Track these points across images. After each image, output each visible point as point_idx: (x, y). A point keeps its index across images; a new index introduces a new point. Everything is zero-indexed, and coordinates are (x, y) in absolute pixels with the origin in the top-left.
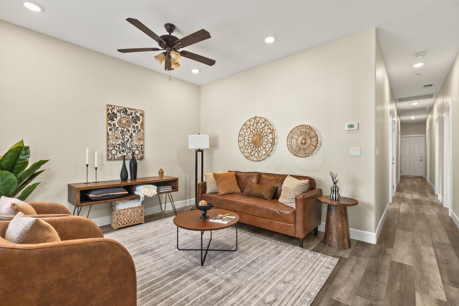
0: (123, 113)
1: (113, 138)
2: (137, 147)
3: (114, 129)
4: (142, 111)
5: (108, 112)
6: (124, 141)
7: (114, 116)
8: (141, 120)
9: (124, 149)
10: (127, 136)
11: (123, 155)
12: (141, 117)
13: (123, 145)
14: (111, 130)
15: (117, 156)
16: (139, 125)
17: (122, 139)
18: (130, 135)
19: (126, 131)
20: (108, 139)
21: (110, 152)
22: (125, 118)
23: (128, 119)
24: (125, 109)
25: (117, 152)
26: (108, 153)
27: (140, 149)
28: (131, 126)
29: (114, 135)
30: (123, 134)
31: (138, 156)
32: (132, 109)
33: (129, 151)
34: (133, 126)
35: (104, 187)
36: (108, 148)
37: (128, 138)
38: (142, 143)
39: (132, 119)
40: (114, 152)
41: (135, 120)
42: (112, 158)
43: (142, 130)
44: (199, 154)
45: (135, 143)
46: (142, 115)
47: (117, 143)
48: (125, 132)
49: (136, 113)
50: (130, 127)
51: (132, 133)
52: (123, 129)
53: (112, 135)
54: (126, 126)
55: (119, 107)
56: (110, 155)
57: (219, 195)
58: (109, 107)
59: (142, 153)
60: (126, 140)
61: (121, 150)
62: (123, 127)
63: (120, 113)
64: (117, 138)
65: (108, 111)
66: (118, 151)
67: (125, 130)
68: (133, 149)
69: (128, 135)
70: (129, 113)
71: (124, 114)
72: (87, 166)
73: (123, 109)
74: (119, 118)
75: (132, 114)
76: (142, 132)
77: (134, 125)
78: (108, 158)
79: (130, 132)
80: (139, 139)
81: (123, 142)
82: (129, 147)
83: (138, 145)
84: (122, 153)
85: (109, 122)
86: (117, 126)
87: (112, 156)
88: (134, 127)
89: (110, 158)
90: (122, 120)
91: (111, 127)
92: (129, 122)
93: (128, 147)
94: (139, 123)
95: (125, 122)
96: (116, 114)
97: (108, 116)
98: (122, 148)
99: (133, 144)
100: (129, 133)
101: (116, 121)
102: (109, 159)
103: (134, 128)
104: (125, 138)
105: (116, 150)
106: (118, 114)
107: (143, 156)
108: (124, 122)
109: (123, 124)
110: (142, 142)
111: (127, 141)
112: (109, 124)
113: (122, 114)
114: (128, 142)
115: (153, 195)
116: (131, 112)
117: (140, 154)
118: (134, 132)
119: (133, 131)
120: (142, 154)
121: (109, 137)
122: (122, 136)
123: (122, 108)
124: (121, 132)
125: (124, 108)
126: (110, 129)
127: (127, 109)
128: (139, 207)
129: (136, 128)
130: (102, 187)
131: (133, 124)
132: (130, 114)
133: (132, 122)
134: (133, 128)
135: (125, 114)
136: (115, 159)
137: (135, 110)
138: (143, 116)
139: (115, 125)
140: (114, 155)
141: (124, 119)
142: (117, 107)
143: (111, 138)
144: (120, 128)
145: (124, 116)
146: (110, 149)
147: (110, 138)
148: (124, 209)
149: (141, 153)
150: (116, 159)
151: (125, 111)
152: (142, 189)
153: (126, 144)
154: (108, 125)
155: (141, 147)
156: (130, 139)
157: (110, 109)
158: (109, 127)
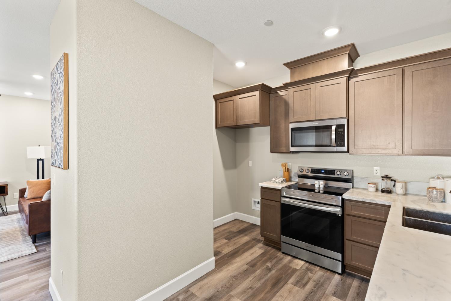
44: (41, 162)
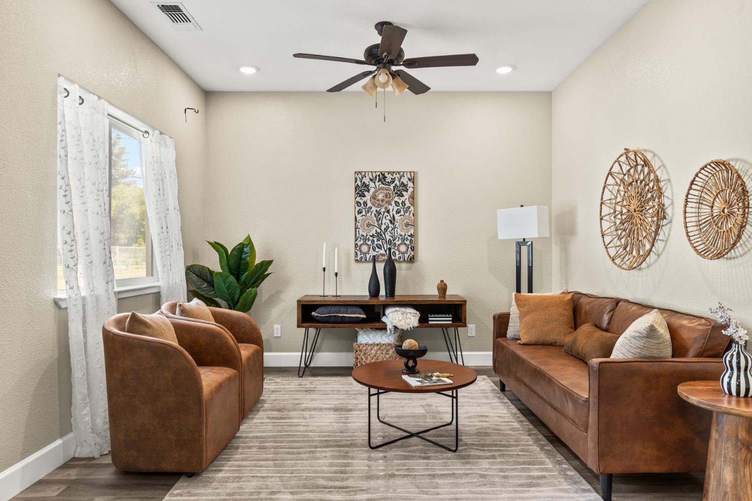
0: (378, 182)
1: (362, 226)
2: (404, 240)
3: (365, 210)
4: (412, 174)
5: (356, 184)
6: (380, 229)
7: (364, 189)
8: (410, 190)
9: (381, 244)
10: (386, 221)
11: (379, 253)
12: (410, 184)
13: (379, 235)
14: (360, 212)
15: (370, 254)
16: (406, 199)
17: (377, 226)
18: (390, 218)
19: (384, 212)
20: (356, 228)
21: (359, 249)
22: (383, 189)
23: (388, 192)
24: (382, 174)
25: (370, 248)
26: (356, 251)
27: (408, 242)
28: (393, 203)
29: (365, 221)
30: (380, 218)
31: (405, 255)
32: (394, 172)
33: (389, 246)
34: (396, 202)
35: (331, 303)
36: (356, 242)
37: (387, 225)
38: (412, 231)
39: (394, 191)
40: (365, 249)
41: (399, 191)
42: (362, 258)
43: (412, 208)
45: (400, 231)
46: (412, 180)
47: (369, 233)
48: (382, 213)
49: (401, 178)
50: (390, 204)
51: (395, 214)
52: (379, 209)
53: (361, 220)
54: (384, 203)
55: (372, 172)
56: (359, 253)
57: (520, 344)
58: (358, 175)
59: (413, 249)
60: (383, 227)
61: (375, 245)
62: (380, 206)
63: (375, 183)
64: (369, 225)
65: (356, 182)
66: (372, 246)
67: (383, 210)
68: (395, 243)
69: (388, 218)
70: (390, 180)
71: (380, 183)
72: (324, 269)
73: (379, 176)
74: (372, 190)
75: (393, 182)
76: (412, 211)
77: (398, 201)
78: (356, 258)
79: (391, 213)
80: (407, 225)
81: (379, 231)
82: (390, 239)
83: (405, 235)
84: (377, 250)
85: (358, 199)
86: (369, 204)
87: (362, 255)
88: (398, 203)
89: (359, 256)
90: (377, 194)
91: (361, 208)
92: (389, 196)
93: (388, 240)
94: (406, 195)
95: (383, 196)
96: (368, 185)
97: (356, 190)
98: (378, 242)
99: (396, 235)
100: (388, 214)
101: (368, 196)
102: (358, 260)
103: (398, 206)
104: (381, 224)
105: (368, 245)
106: (372, 184)
107: (413, 256)
108: (380, 197)
109: (378, 200)
110: (413, 229)
111: (386, 230)
112: (358, 202)
113: (377, 184)
114: (388, 230)
115: (411, 328)
116: (393, 178)
117: (409, 252)
118: (398, 212)
119: (396, 211)
120: (411, 252)
121: (358, 223)
122: (378, 221)
123: (378, 174)
124: (375, 215)
125: (381, 172)
126: (358, 211)
127: (386, 175)
128: (389, 344)
129: (401, 205)
130: (329, 303)
131: (396, 199)
132: (390, 183)
133: (394, 196)
134: (396, 205)
135: (382, 183)
136: (366, 260)
137: (399, 173)
138: (413, 182)
139: (367, 204)
140: (365, 254)
141: (381, 191)
142: (370, 174)
143: (361, 226)
144: (374, 209)
145: (380, 186)
146: (359, 244)
147: (359, 225)
148: (366, 345)
149: (409, 249)
150: (368, 260)
151: (382, 177)
152: (391, 314)
153: (384, 234)
154: (356, 205)
155: (409, 238)
156: (390, 225)
157: (358, 179)
158: (358, 208)
